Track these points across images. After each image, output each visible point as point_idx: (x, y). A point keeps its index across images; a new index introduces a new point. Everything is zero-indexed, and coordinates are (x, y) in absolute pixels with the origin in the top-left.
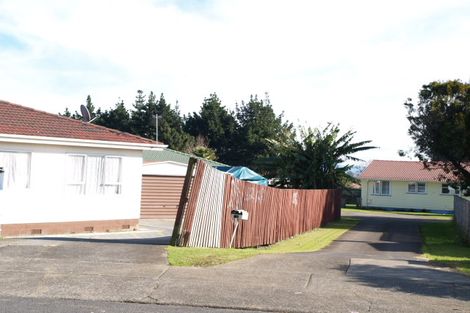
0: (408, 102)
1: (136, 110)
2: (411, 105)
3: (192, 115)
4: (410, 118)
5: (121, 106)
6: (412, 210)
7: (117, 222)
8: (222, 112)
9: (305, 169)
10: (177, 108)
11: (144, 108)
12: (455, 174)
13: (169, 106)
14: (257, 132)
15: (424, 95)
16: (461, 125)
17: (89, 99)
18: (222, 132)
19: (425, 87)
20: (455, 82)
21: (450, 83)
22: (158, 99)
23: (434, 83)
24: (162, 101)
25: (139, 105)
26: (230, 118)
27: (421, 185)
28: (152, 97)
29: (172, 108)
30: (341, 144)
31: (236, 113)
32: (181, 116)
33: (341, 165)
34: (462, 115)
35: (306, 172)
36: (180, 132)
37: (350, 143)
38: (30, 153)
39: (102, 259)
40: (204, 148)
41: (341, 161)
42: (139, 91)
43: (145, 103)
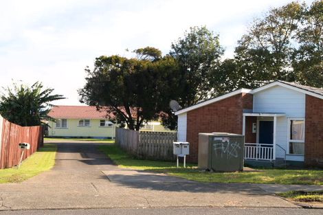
0: (87, 69)
2: (89, 71)
4: (87, 79)
6: (81, 138)
9: (18, 113)
12: (114, 114)
15: (98, 64)
16: (121, 83)
19: (97, 59)
20: (116, 56)
21: (113, 57)
23: (103, 57)
27: (87, 121)
30: (44, 95)
33: (44, 109)
34: (121, 77)
35: (20, 114)
37: (50, 95)
41: (43, 107)
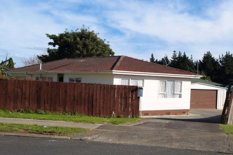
1: (173, 60)
3: (199, 61)
5: (166, 58)
7: (180, 110)
8: (213, 59)
10: (191, 58)
11: (176, 59)
13: (188, 58)
14: (230, 69)
17: (152, 55)
18: (213, 69)
22: (183, 54)
24: (185, 55)
25: (174, 57)
26: (217, 62)
28: (180, 54)
29: (189, 58)
31: (219, 60)
32: (194, 62)
36: (193, 69)
38: (143, 80)
39: (193, 130)
40: (206, 76)
42: (174, 51)
43: (177, 57)
